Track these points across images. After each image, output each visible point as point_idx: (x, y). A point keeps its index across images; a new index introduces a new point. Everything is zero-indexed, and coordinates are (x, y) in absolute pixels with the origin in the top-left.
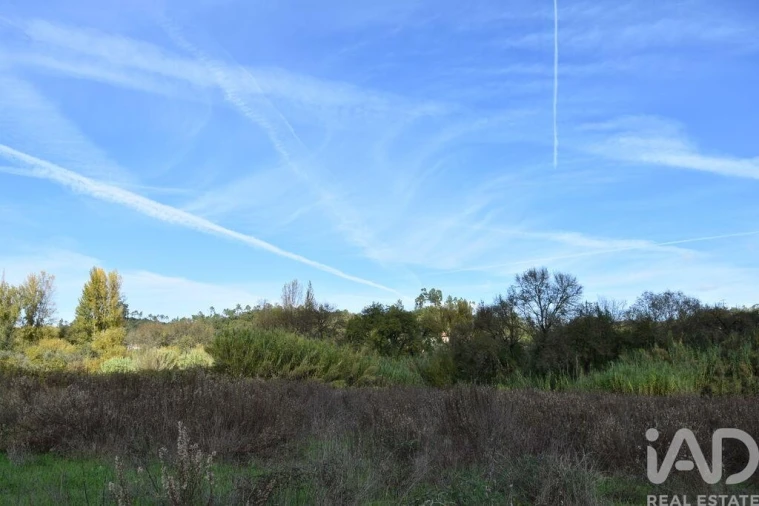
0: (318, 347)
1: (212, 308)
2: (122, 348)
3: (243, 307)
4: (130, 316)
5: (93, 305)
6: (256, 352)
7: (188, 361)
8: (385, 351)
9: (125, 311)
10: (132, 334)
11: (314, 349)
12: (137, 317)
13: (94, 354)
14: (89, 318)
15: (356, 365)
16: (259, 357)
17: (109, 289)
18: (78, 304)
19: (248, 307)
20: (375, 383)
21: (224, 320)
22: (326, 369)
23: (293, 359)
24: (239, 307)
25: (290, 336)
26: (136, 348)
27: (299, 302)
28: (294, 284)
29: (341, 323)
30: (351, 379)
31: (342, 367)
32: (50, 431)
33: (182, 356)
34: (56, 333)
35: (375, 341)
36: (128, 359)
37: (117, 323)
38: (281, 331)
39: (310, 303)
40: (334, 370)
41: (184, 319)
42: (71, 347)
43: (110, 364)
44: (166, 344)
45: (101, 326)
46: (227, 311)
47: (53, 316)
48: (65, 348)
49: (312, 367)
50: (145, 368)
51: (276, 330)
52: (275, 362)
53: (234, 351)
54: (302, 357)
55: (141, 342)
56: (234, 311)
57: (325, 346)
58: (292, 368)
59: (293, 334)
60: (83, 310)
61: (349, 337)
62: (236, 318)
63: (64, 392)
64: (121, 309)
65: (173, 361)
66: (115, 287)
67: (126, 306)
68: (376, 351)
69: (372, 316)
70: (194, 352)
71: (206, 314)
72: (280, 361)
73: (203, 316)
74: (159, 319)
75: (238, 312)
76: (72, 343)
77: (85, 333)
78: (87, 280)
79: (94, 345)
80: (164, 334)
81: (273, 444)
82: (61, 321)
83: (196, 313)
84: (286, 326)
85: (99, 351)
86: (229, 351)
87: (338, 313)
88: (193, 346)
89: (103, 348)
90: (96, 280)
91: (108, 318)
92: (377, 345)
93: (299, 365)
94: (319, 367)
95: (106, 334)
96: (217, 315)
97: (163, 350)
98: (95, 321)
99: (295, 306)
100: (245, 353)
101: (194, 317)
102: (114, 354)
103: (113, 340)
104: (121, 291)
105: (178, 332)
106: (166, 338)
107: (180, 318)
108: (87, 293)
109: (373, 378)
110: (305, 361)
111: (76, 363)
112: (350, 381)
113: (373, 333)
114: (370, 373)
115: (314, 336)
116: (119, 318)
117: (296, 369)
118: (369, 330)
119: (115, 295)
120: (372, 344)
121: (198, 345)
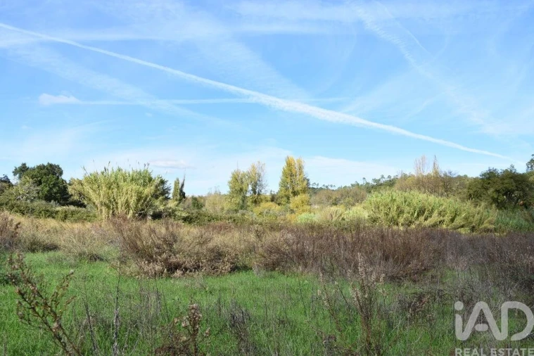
0: (445, 204)
1: (364, 178)
2: (308, 207)
3: (386, 176)
4: (311, 186)
5: (289, 180)
6: (398, 208)
7: (351, 215)
8: (501, 205)
9: (308, 184)
10: (314, 198)
11: (442, 205)
12: (315, 187)
13: (292, 211)
14: (287, 189)
15: (477, 217)
16: (400, 212)
17: (297, 169)
18: (280, 180)
19: (389, 177)
20: (495, 230)
21: (373, 187)
22: (452, 220)
23: (426, 213)
24: (383, 177)
25: (422, 196)
26: (316, 207)
27: (428, 171)
28: (423, 158)
29: (463, 185)
30: (473, 227)
31: (466, 218)
32: (275, 257)
33: (347, 212)
34: (269, 199)
35: (493, 198)
36: (312, 214)
37: (304, 191)
38: (415, 192)
39: (436, 173)
40: (458, 221)
41: (345, 187)
42: (278, 207)
43: (302, 218)
44: (335, 204)
45: (295, 193)
46: (375, 180)
47: (267, 188)
48: (275, 208)
49: (442, 218)
50: (324, 219)
51: (412, 192)
52: (412, 215)
53: (382, 208)
54: (432, 212)
55: (319, 203)
56: (379, 180)
57: (450, 203)
58: (426, 219)
59: (425, 195)
60: (284, 184)
61: (470, 195)
62: (381, 185)
63: (278, 235)
64: (306, 182)
65: (341, 216)
66: (301, 168)
67: (308, 180)
68: (494, 205)
69: (489, 179)
70: (354, 209)
71: (361, 182)
72: (416, 214)
73: (358, 184)
74: (330, 187)
75: (382, 181)
76: (279, 204)
77: (285, 199)
78: (284, 164)
79: (291, 206)
80: (334, 198)
81: (418, 272)
82: (271, 191)
83: (354, 183)
84: (419, 189)
85: (295, 209)
86: (378, 208)
87: (459, 178)
88: (353, 205)
89: (297, 207)
90: (289, 164)
91: (298, 188)
92: (495, 200)
93: (431, 217)
94: (447, 218)
95: (298, 199)
96: (368, 183)
97: (334, 208)
98: (291, 190)
99: (425, 174)
100: (390, 209)
101: (352, 185)
102: (303, 211)
103: (303, 202)
104: (305, 170)
105: (342, 195)
106: (335, 200)
107: (343, 186)
108: (285, 173)
109: (493, 227)
110: (435, 214)
111: (282, 217)
112: (473, 229)
113: (491, 191)
114: (490, 223)
115: (442, 195)
116: (305, 188)
117: (429, 219)
118: (487, 189)
119: (301, 173)
120: (490, 200)
121: (357, 204)
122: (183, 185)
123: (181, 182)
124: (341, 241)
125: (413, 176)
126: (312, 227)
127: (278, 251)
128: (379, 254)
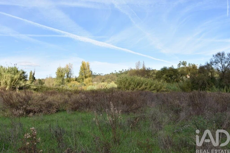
1: (115, 71)
2: (92, 83)
3: (124, 70)
4: (93, 74)
5: (83, 71)
6: (129, 83)
7: (110, 86)
8: (168, 81)
9: (92, 73)
10: (94, 79)
11: (146, 81)
12: (95, 74)
13: (85, 85)
14: (82, 75)
15: (159, 86)
16: (130, 84)
17: (87, 67)
18: (79, 72)
19: (126, 70)
20: (166, 91)
21: (119, 74)
22: (150, 87)
23: (140, 84)
24: (123, 70)
25: (139, 78)
26: (95, 83)
27: (141, 68)
28: (139, 62)
29: (154, 73)
30: (158, 90)
31: (155, 87)
32: (76, 105)
33: (108, 85)
34: (74, 80)
35: (165, 78)
36: (93, 86)
37: (90, 76)
38: (136, 76)
39: (144, 68)
40: (152, 88)
41: (108, 74)
42: (79, 83)
43: (89, 88)
44: (103, 82)
45: (86, 77)
46: (120, 71)
47: (73, 75)
48: (77, 84)
49: (146, 87)
50: (99, 88)
51: (135, 76)
52: (135, 85)
53: (122, 83)
54: (142, 84)
55: (97, 81)
56: (122, 71)
57: (149, 80)
58: (140, 87)
59: (140, 77)
60: (81, 73)
61: (157, 77)
62: (122, 73)
63: (78, 95)
64: (91, 72)
65: (106, 86)
66: (88, 66)
67: (92, 71)
68: (165, 81)
69: (163, 71)
70: (111, 83)
71: (114, 72)
72: (136, 85)
73: (113, 73)
74: (101, 75)
75: (123, 72)
76: (79, 82)
77: (82, 80)
78: (81, 65)
79: (84, 83)
80: (103, 79)
82: (75, 76)
84: (137, 75)
85: (86, 84)
86: (121, 83)
87: (153, 70)
88: (111, 82)
89: (87, 83)
90: (83, 65)
91: (87, 75)
92: (166, 79)
93: (142, 86)
94: (148, 87)
95: (87, 79)
96: (117, 73)
97: (103, 83)
98: (84, 76)
99: (140, 69)
100: (126, 83)
101: (111, 74)
102: (90, 85)
103: (89, 81)
104: (90, 67)
105: (106, 78)
106: (103, 80)
107: (107, 74)
108: (81, 68)
109: (165, 90)
110: (144, 85)
111: (80, 88)
112: (158, 91)
113: (164, 76)
114: (164, 88)
115: (146, 78)
116: (90, 75)
117: (141, 87)
118: (163, 75)
119: (89, 68)
120: (164, 79)
121: (112, 81)
122: (34, 74)
123: (33, 72)
124: (105, 97)
125: (135, 70)
126: (93, 91)
127: (78, 102)
128: (120, 102)
